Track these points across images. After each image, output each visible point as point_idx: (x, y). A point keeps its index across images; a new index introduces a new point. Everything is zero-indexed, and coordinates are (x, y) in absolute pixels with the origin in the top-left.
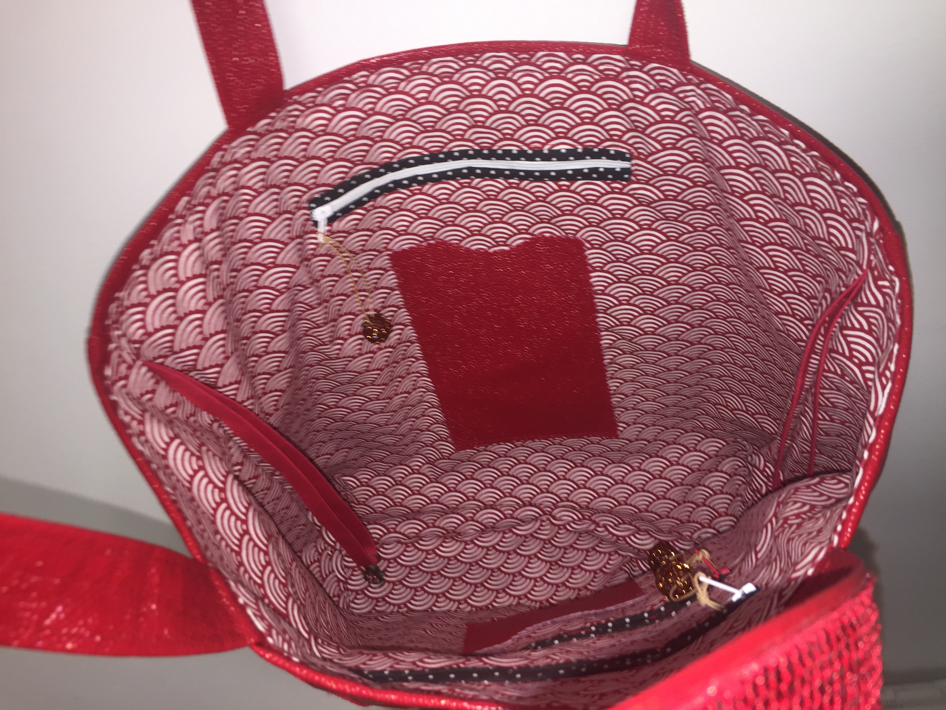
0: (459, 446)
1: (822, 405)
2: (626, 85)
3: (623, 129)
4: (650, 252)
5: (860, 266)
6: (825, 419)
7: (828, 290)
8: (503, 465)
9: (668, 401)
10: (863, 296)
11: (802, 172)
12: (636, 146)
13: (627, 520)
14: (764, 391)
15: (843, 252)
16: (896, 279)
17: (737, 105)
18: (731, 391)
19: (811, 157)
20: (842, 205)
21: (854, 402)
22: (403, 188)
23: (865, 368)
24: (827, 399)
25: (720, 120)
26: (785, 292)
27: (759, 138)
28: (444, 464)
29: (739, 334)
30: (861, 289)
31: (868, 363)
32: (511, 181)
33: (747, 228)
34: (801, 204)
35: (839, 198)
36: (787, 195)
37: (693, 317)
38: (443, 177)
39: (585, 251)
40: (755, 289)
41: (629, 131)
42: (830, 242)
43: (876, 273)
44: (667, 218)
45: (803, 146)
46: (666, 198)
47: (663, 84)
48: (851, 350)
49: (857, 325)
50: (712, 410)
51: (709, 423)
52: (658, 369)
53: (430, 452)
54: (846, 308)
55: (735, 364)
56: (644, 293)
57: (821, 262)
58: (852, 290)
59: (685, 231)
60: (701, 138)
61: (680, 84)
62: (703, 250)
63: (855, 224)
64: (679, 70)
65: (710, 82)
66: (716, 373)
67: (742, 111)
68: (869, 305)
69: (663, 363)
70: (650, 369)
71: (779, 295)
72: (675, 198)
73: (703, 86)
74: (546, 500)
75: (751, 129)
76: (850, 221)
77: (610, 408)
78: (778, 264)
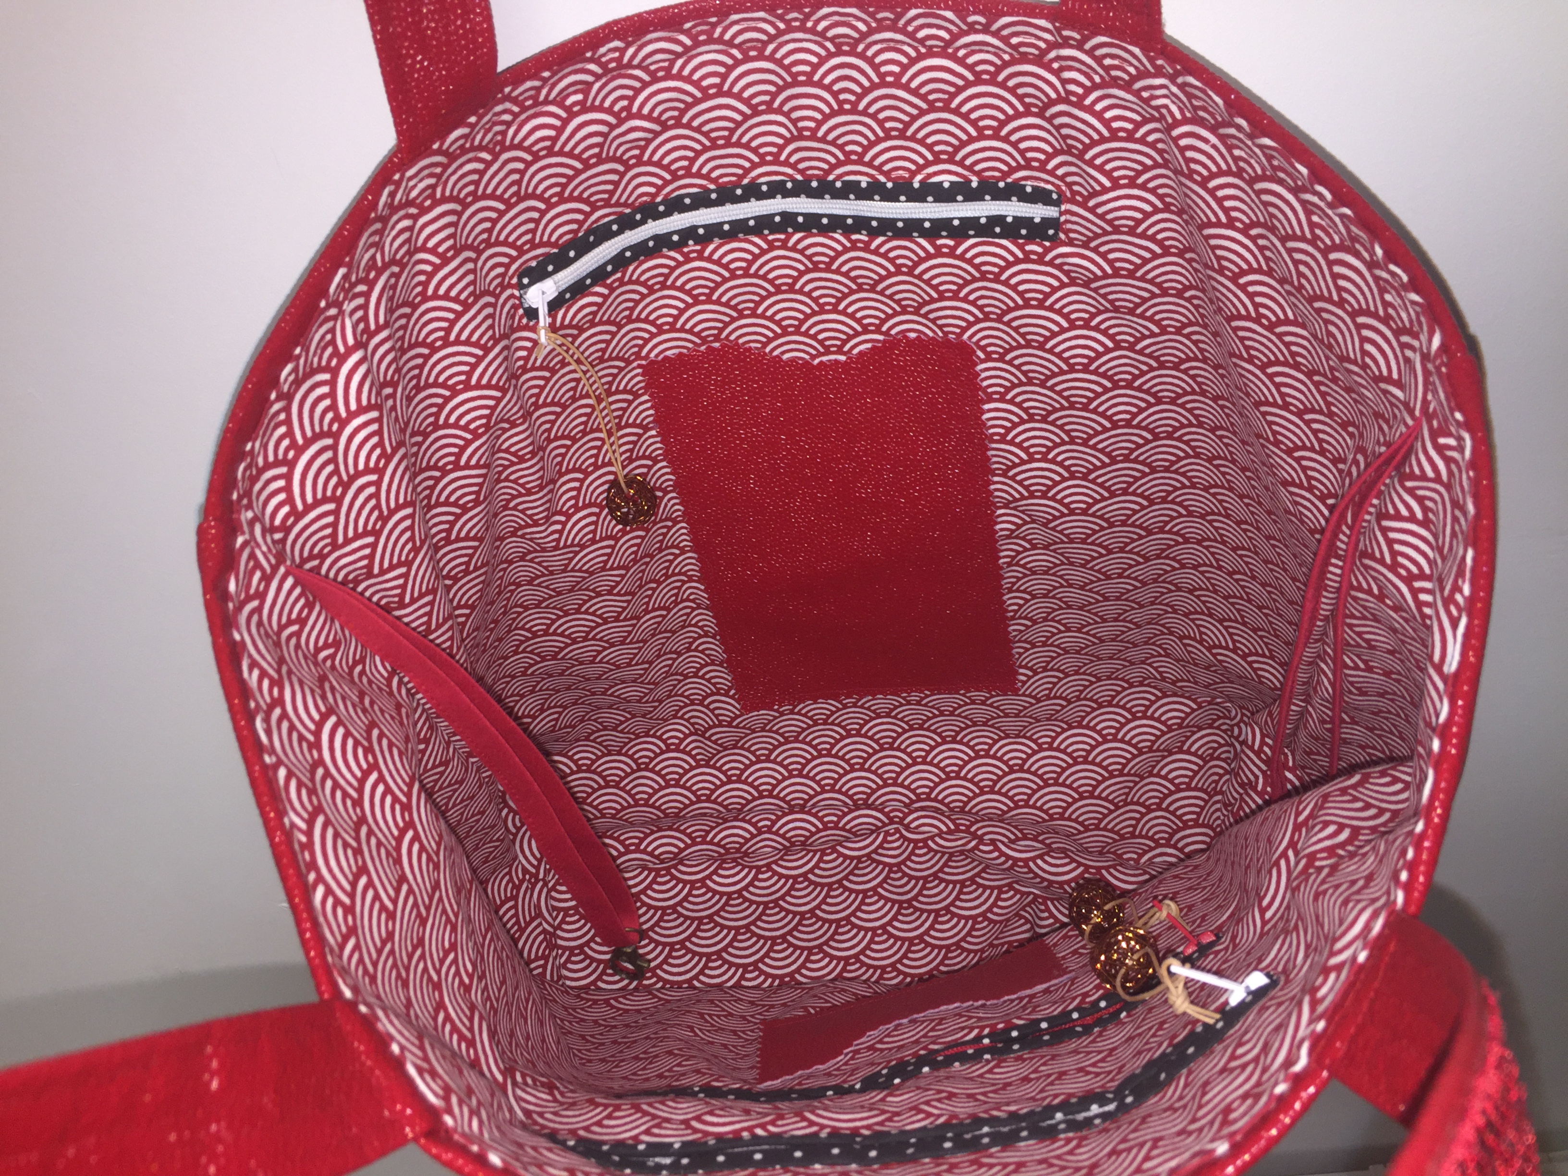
0: (749, 704)
1: (1349, 644)
2: (1057, 73)
3: (1049, 149)
4: (1086, 369)
5: (1411, 412)
6: (1356, 668)
7: (1361, 449)
8: (823, 737)
9: (1104, 630)
10: (1414, 463)
11: (1328, 242)
12: (1069, 179)
13: (1030, 831)
14: (1266, 615)
15: (1383, 385)
16: (1467, 436)
17: (1231, 116)
18: (1210, 615)
19: (1342, 216)
20: (1386, 304)
21: (1403, 642)
22: (670, 250)
23: (1417, 584)
24: (1359, 634)
25: (1206, 141)
26: (1297, 448)
27: (1264, 178)
28: (722, 734)
29: (1228, 516)
30: (1411, 450)
31: (1422, 576)
32: (854, 237)
33: (1241, 333)
34: (1322, 298)
35: (1382, 291)
36: (1303, 281)
37: (1154, 485)
38: (739, 229)
39: (976, 364)
40: (1253, 439)
41: (1057, 153)
42: (1365, 367)
43: (1435, 423)
44: (1117, 309)
45: (1329, 196)
46: (1116, 273)
47: (1114, 73)
48: (1394, 554)
49: (1404, 512)
50: (1178, 649)
51: (1171, 670)
52: (1091, 576)
53: (697, 713)
54: (1387, 481)
55: (1220, 568)
56: (1072, 441)
57: (1355, 401)
58: (1397, 451)
59: (1147, 333)
60: (1176, 172)
61: (1143, 74)
62: (1176, 367)
63: (1405, 339)
64: (1142, 49)
65: (1190, 74)
66: (1186, 583)
67: (1239, 128)
68: (1424, 477)
69: (1099, 564)
70: (1077, 575)
71: (1289, 452)
72: (1131, 274)
73: (1180, 80)
74: (894, 797)
75: (1253, 161)
76: (1397, 333)
77: (1006, 643)
78: (1288, 399)
